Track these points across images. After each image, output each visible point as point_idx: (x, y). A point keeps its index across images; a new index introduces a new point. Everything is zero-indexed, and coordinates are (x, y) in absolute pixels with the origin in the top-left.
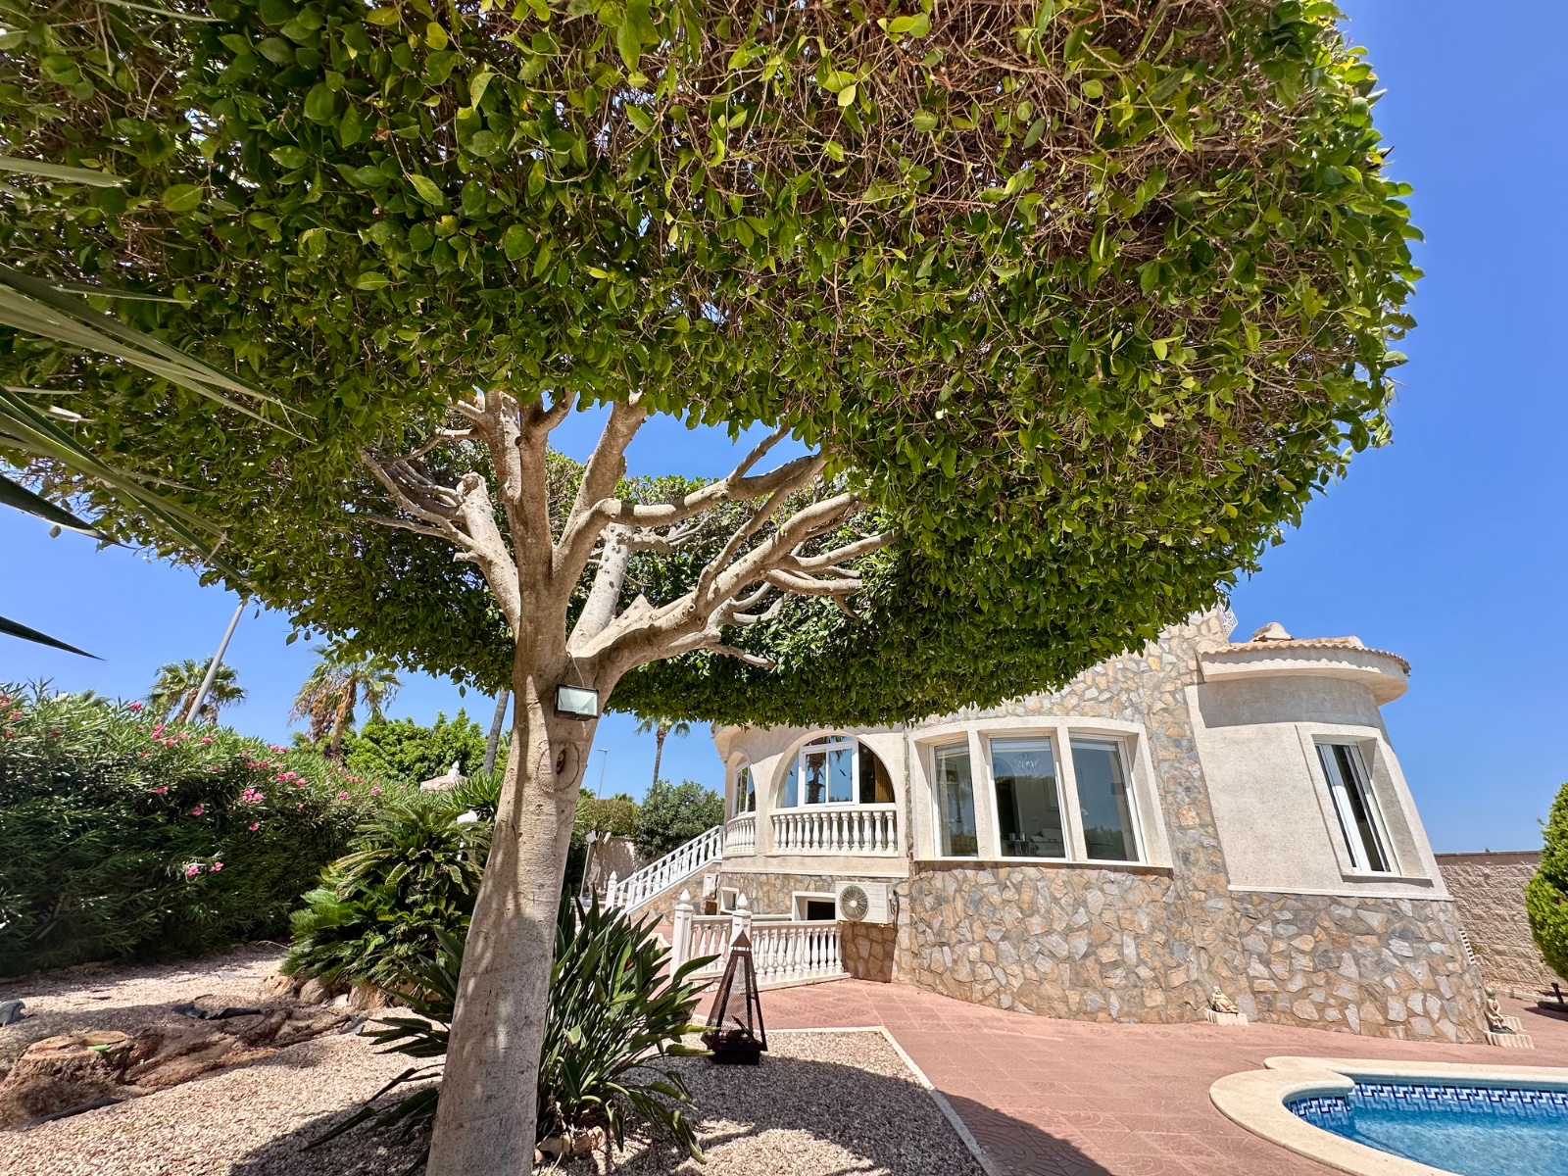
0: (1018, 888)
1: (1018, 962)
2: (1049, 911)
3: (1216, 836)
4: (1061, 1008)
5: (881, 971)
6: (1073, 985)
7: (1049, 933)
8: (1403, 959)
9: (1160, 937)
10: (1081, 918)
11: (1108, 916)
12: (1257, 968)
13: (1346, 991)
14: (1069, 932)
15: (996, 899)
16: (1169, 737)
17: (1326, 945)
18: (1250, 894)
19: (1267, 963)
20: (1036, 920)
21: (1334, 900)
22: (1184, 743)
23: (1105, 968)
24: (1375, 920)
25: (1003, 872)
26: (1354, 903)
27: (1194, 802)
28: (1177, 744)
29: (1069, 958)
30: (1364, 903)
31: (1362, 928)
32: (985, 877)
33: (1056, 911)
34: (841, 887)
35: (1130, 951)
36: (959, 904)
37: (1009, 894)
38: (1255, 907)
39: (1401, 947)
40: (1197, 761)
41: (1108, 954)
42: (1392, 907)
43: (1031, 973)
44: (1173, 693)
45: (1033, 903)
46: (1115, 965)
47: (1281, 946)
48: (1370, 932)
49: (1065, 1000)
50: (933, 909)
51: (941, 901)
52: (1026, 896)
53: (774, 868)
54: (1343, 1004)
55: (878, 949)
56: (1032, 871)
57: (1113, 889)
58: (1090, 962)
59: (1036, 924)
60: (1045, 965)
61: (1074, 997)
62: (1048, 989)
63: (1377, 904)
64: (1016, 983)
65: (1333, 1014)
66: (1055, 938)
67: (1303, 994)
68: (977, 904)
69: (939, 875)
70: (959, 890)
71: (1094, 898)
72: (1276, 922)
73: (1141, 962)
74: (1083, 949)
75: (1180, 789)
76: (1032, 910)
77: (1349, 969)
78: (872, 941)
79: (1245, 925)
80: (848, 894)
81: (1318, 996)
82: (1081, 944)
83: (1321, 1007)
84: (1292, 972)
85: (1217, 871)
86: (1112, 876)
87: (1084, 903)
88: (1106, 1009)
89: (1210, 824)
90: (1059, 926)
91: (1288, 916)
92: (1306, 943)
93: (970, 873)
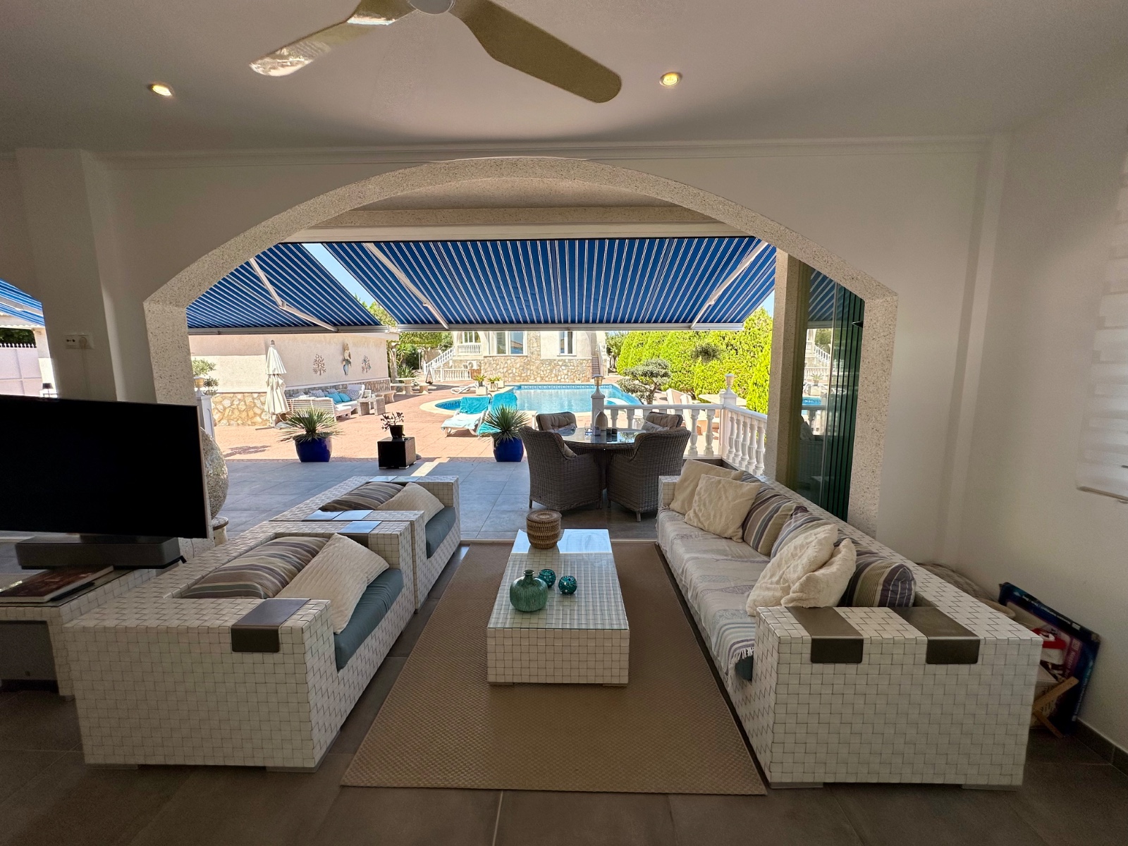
3: (540, 349)
7: (500, 368)
8: (563, 370)
17: (552, 368)
19: (543, 372)
24: (560, 363)
26: (557, 360)
27: (537, 341)
29: (503, 372)
31: (558, 365)
34: (468, 362)
38: (543, 362)
39: (563, 368)
41: (510, 372)
42: (564, 361)
47: (546, 368)
52: (496, 363)
53: (459, 358)
54: (552, 377)
57: (513, 360)
58: (507, 373)
59: (498, 367)
63: (561, 360)
67: (547, 376)
71: (509, 362)
72: (546, 364)
75: (534, 339)
76: (497, 365)
77: (554, 372)
80: (470, 364)
81: (549, 376)
82: (505, 370)
83: (549, 378)
84: (546, 372)
85: (539, 356)
87: (507, 362)
89: (539, 346)
91: (548, 363)
92: (549, 368)
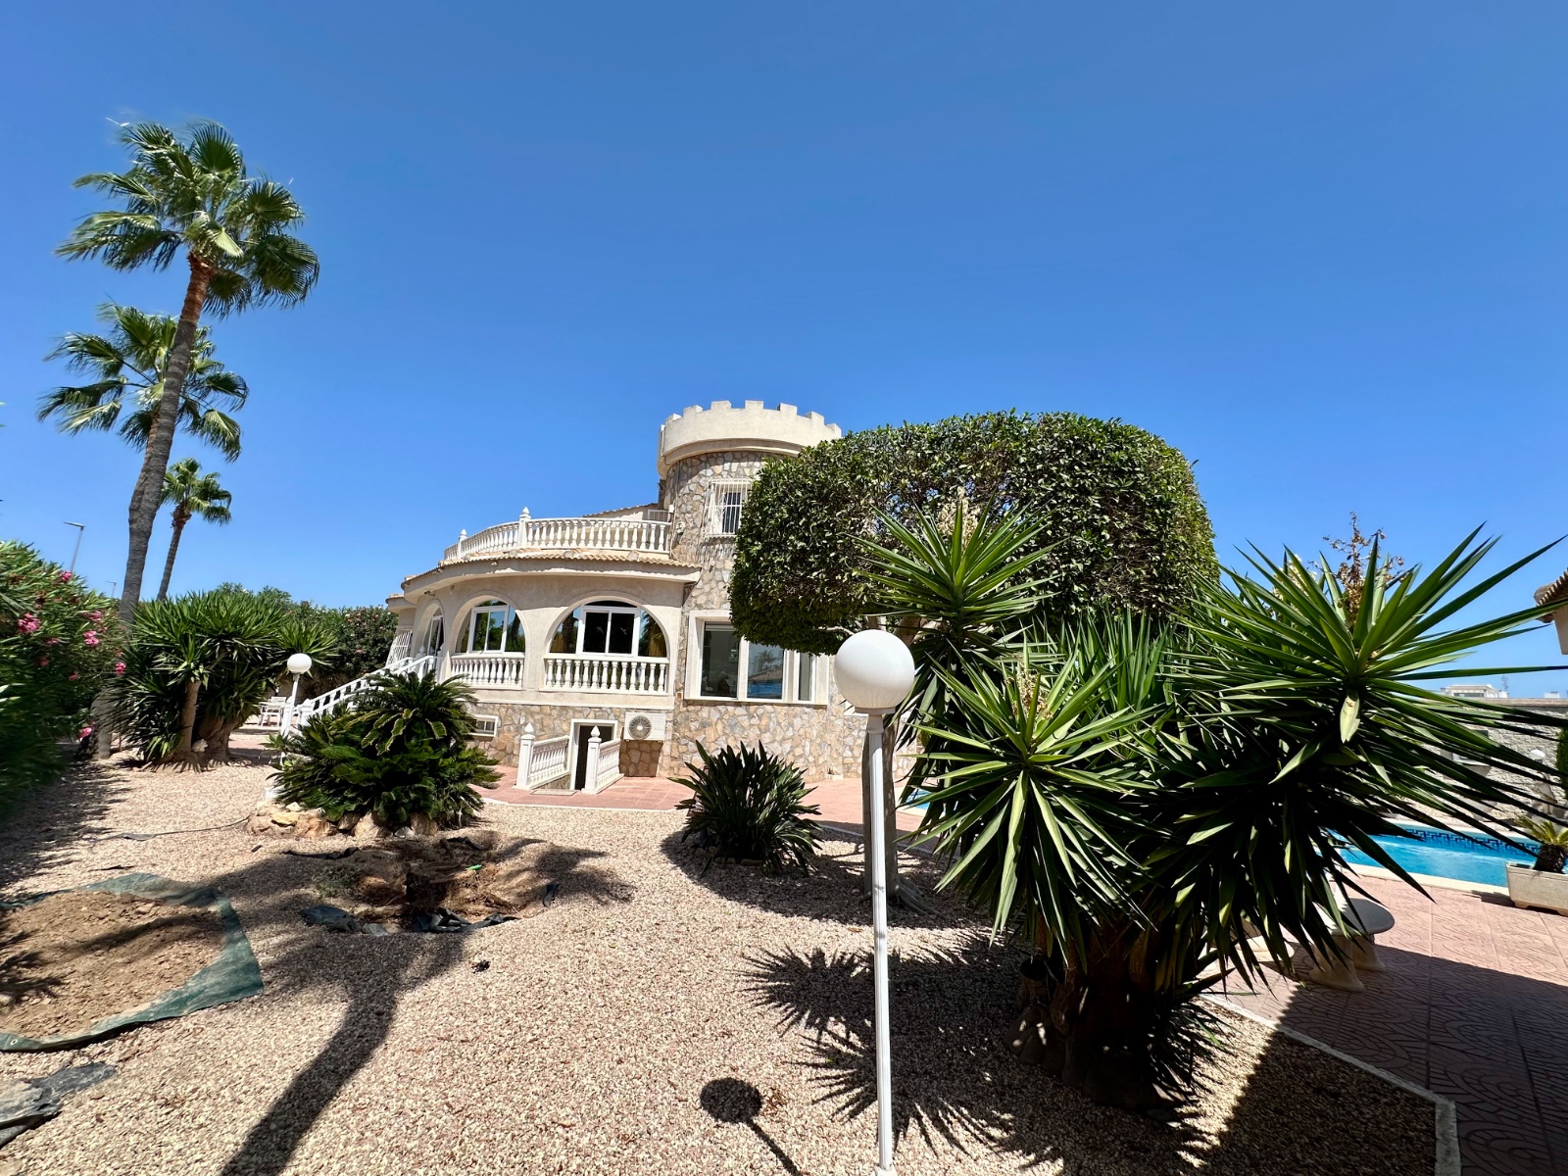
0: (760, 717)
2: (775, 730)
5: (648, 770)
9: (818, 741)
10: (790, 732)
11: (802, 732)
14: (784, 739)
15: (746, 724)
20: (767, 735)
23: (796, 758)
25: (752, 708)
32: (740, 711)
33: (779, 729)
34: (630, 717)
35: (808, 749)
36: (720, 727)
37: (755, 721)
41: (798, 751)
45: (768, 725)
46: (801, 756)
50: (697, 730)
51: (704, 725)
52: (764, 722)
53: (549, 701)
55: (646, 757)
56: (769, 708)
57: (805, 717)
66: (776, 744)
68: (732, 727)
69: (706, 709)
70: (721, 719)
73: (811, 753)
74: (788, 749)
78: (642, 752)
79: (847, 732)
80: (636, 722)
86: (807, 710)
87: (793, 725)
90: (779, 738)
93: (730, 708)
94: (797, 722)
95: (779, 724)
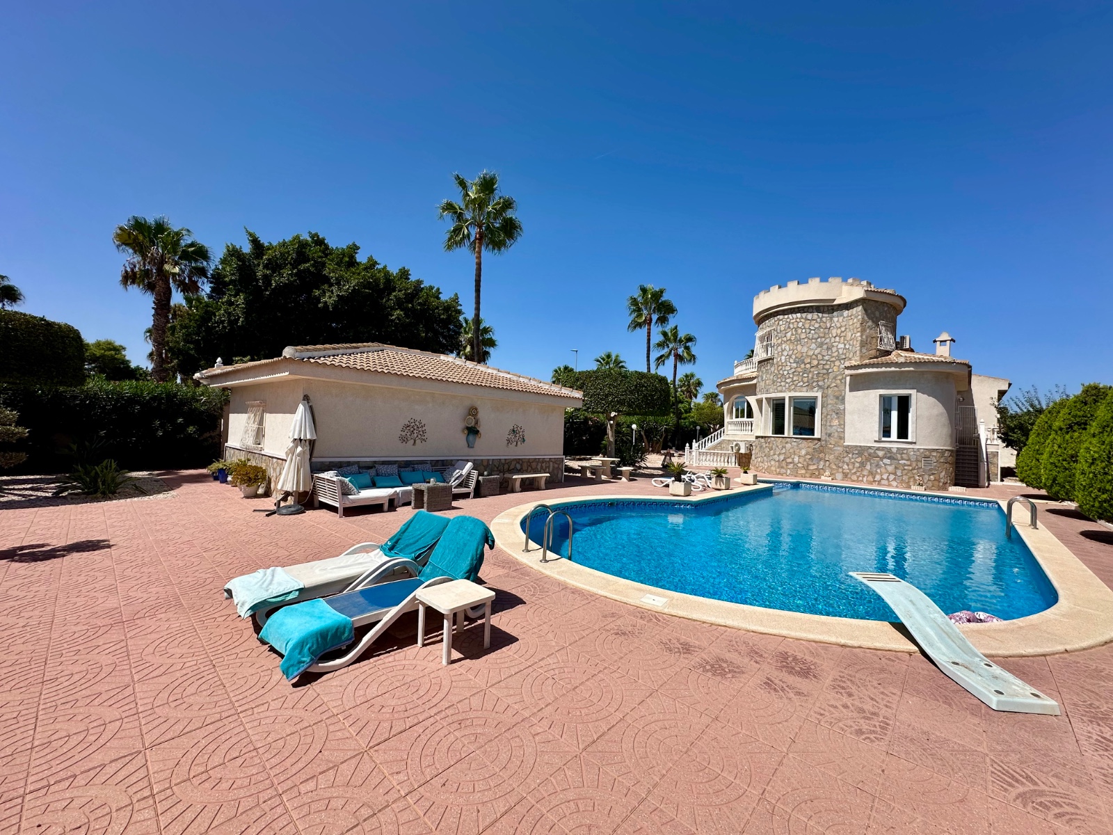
0: (769, 443)
1: (767, 462)
3: (844, 429)
4: (775, 472)
6: (778, 468)
7: (774, 455)
8: (885, 465)
10: (784, 451)
11: (792, 451)
12: (845, 467)
13: (865, 473)
14: (780, 454)
15: (764, 446)
16: (834, 396)
17: (864, 460)
18: (849, 446)
19: (848, 465)
21: (870, 447)
22: (840, 398)
23: (788, 464)
24: (881, 453)
26: (875, 448)
27: (838, 418)
28: (837, 398)
29: (779, 461)
30: (878, 449)
31: (876, 456)
32: (763, 440)
33: (777, 449)
34: (735, 443)
35: (796, 459)
36: (758, 447)
37: (767, 445)
38: (849, 450)
39: (887, 461)
40: (843, 403)
42: (889, 450)
43: (769, 465)
44: (841, 380)
45: (772, 447)
46: (791, 463)
47: (853, 460)
48: (878, 457)
49: (776, 471)
52: (771, 446)
54: (864, 476)
55: (747, 460)
57: (795, 444)
58: (784, 462)
59: (772, 452)
60: (773, 463)
61: (778, 470)
62: (773, 468)
63: (883, 449)
64: (766, 467)
65: (861, 478)
67: (855, 473)
72: (853, 454)
73: (799, 462)
75: (834, 413)
76: (772, 449)
77: (868, 467)
78: (746, 458)
79: (845, 455)
81: (858, 474)
82: (782, 457)
83: (858, 477)
84: (854, 467)
85: (841, 439)
86: (795, 440)
87: (785, 447)
88: (786, 473)
89: (842, 425)
90: (777, 453)
91: (857, 452)
92: (859, 460)
94: (788, 446)
95: (777, 446)
